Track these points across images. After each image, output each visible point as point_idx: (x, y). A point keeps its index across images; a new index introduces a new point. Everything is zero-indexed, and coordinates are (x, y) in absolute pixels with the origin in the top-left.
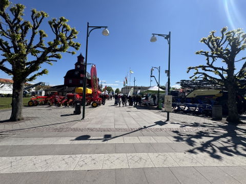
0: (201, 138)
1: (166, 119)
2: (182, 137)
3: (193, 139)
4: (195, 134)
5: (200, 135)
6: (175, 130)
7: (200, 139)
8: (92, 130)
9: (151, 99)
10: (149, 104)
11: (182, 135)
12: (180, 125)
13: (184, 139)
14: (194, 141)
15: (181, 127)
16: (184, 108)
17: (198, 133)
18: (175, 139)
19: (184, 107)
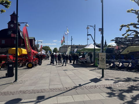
0: (132, 92)
1: (101, 76)
2: (114, 92)
3: (124, 94)
4: (127, 89)
5: (131, 89)
6: (108, 86)
7: (130, 93)
8: (24, 92)
9: (87, 57)
10: (86, 62)
11: (115, 91)
12: (113, 81)
13: (116, 94)
14: (125, 96)
15: (115, 83)
16: (119, 65)
17: (129, 88)
18: (108, 95)
19: (118, 63)
